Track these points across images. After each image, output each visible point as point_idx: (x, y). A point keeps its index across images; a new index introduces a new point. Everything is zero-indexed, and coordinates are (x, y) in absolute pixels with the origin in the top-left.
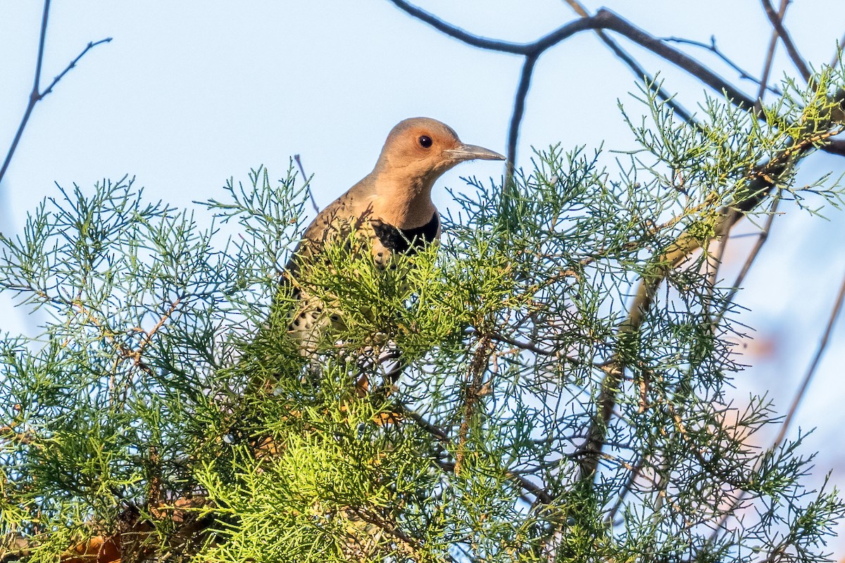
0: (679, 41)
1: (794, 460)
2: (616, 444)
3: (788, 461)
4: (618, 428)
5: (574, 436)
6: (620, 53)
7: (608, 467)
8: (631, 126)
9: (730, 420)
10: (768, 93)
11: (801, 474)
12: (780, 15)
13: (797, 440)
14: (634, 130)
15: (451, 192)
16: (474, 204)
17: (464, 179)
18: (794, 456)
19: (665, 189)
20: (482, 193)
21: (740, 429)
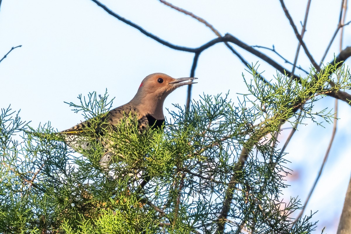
0: (259, 47)
1: (308, 224)
2: (234, 216)
3: (306, 225)
4: (235, 209)
5: (216, 213)
6: (234, 52)
7: (230, 226)
8: (247, 84)
9: (282, 207)
10: (296, 69)
11: (312, 230)
12: (302, 36)
13: (310, 216)
14: (248, 86)
15: (168, 110)
16: (177, 115)
17: (174, 105)
18: (309, 222)
19: (258, 110)
20: (180, 111)
21: (286, 211)
